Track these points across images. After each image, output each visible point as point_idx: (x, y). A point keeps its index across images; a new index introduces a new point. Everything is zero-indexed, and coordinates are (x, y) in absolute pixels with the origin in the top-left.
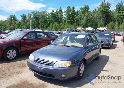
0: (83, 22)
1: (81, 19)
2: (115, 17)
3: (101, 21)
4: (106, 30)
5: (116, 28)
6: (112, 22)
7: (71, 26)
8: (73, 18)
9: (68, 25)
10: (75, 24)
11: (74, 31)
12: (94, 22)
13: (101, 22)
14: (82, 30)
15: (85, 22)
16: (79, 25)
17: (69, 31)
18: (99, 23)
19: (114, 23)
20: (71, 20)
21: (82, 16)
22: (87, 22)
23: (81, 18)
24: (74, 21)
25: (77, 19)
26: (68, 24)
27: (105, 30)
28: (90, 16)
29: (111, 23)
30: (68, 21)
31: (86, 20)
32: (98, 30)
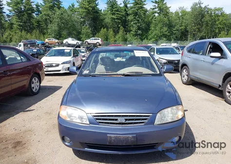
0: (53, 27)
1: (48, 21)
2: (108, 20)
3: (87, 27)
4: (100, 43)
5: (112, 40)
6: (104, 28)
7: (28, 36)
8: (30, 20)
9: (20, 33)
10: (36, 32)
11: (40, 45)
12: (75, 29)
13: (86, 29)
14: (57, 44)
15: (57, 28)
16: (44, 34)
17: (29, 46)
18: (84, 31)
19: (107, 30)
20: (25, 23)
21: (48, 16)
22: (60, 28)
23: (46, 19)
24: (33, 24)
25: (38, 22)
26: (21, 31)
27: (98, 44)
28: (66, 16)
29: (103, 31)
30: (19, 25)
31: (58, 24)
32: (87, 43)
